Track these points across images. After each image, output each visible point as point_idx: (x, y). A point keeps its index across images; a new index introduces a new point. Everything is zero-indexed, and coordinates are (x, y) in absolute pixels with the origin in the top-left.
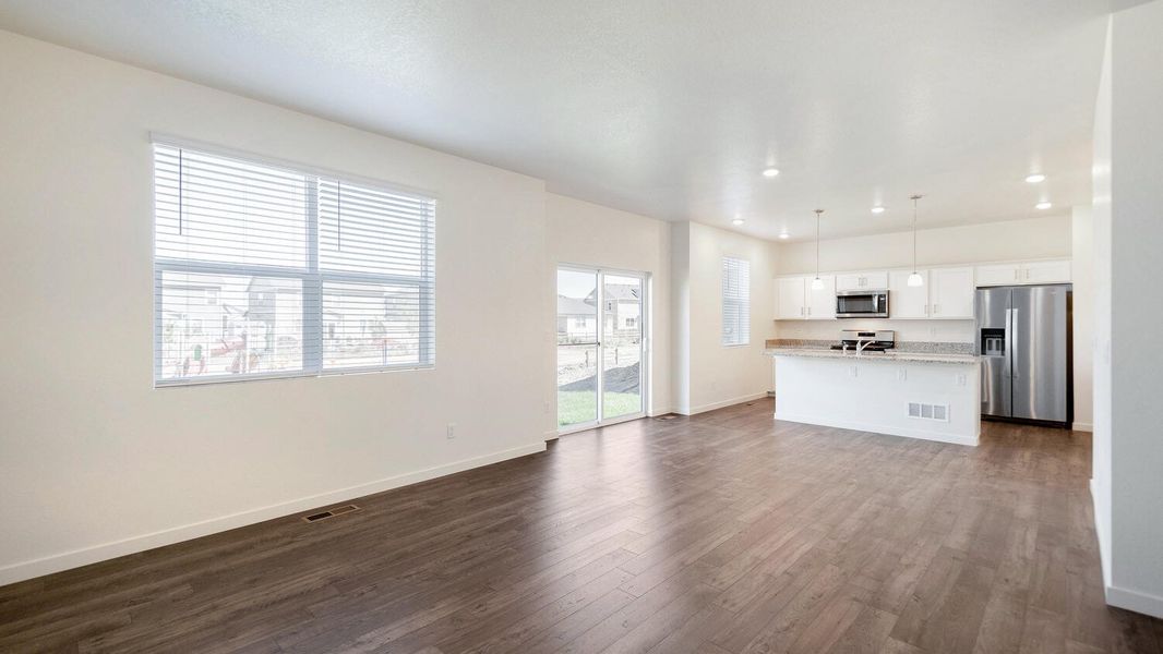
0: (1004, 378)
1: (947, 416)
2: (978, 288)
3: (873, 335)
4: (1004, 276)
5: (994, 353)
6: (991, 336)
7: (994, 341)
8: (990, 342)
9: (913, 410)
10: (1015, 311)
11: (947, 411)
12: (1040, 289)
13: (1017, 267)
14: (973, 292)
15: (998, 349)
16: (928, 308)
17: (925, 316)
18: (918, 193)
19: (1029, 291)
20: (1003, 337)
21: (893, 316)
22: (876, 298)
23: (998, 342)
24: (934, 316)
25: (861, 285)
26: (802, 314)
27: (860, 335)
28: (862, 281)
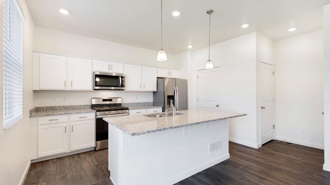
1: (222, 146)
3: (111, 100)
6: (170, 99)
10: (177, 88)
11: (222, 143)
13: (169, 71)
16: (141, 86)
17: (140, 90)
20: (174, 99)
22: (120, 78)
24: (143, 90)
25: (109, 69)
26: (65, 86)
27: (104, 100)
28: (110, 67)
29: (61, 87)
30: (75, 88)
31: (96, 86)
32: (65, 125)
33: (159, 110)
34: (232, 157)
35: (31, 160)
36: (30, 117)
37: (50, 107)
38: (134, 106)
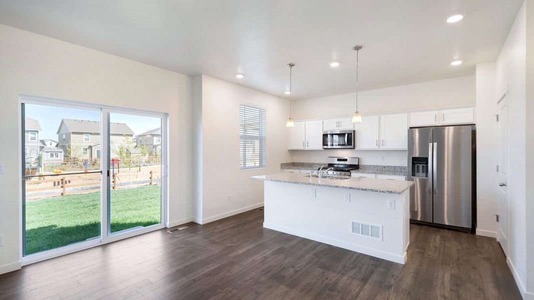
0: (428, 193)
1: (380, 235)
2: (410, 128)
3: (346, 160)
4: (428, 119)
5: (420, 175)
6: (418, 163)
7: (421, 166)
8: (418, 167)
9: (355, 228)
10: (435, 144)
11: (381, 232)
12: (451, 128)
13: (436, 112)
14: (407, 130)
15: (423, 172)
16: (378, 143)
17: (377, 148)
18: (359, 44)
19: (444, 129)
20: (427, 163)
21: (357, 148)
22: (346, 135)
23: (423, 167)
24: (382, 148)
25: (338, 126)
27: (338, 160)
31: (324, 145)
38: (377, 170)
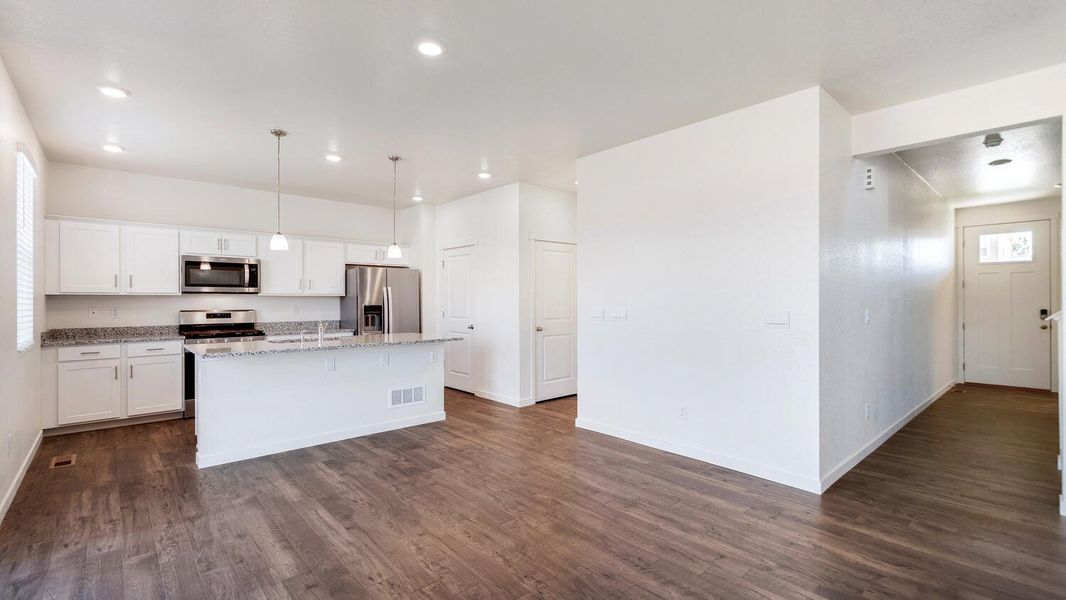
1: (424, 396)
2: (347, 265)
3: (228, 315)
6: (370, 313)
8: (368, 319)
9: (397, 398)
10: (390, 289)
11: (424, 392)
14: (343, 269)
16: (302, 284)
17: (300, 293)
18: (402, 155)
20: (381, 313)
21: (262, 292)
22: (247, 268)
24: (308, 293)
25: (220, 248)
26: (116, 286)
27: (209, 316)
28: (221, 244)
29: (107, 288)
30: (137, 290)
31: (186, 285)
32: (117, 363)
33: (348, 334)
34: (452, 418)
35: (44, 430)
36: (42, 346)
37: (81, 330)
38: (288, 329)
